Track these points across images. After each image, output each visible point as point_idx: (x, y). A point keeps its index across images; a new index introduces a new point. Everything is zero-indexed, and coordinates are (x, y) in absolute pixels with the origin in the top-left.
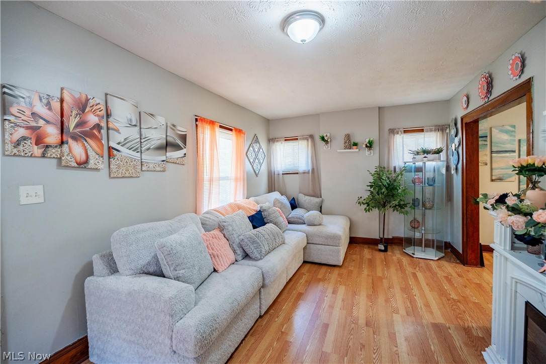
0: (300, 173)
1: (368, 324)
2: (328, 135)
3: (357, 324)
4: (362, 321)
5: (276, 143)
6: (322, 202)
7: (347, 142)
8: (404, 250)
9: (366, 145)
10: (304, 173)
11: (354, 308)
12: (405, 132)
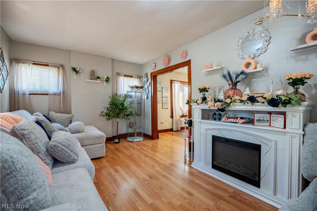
0: (50, 94)
1: (151, 177)
2: (78, 68)
3: (146, 180)
4: (147, 178)
5: (20, 64)
6: (72, 117)
7: (93, 75)
8: (127, 140)
9: (106, 79)
10: (55, 94)
11: (136, 174)
12: (125, 76)
